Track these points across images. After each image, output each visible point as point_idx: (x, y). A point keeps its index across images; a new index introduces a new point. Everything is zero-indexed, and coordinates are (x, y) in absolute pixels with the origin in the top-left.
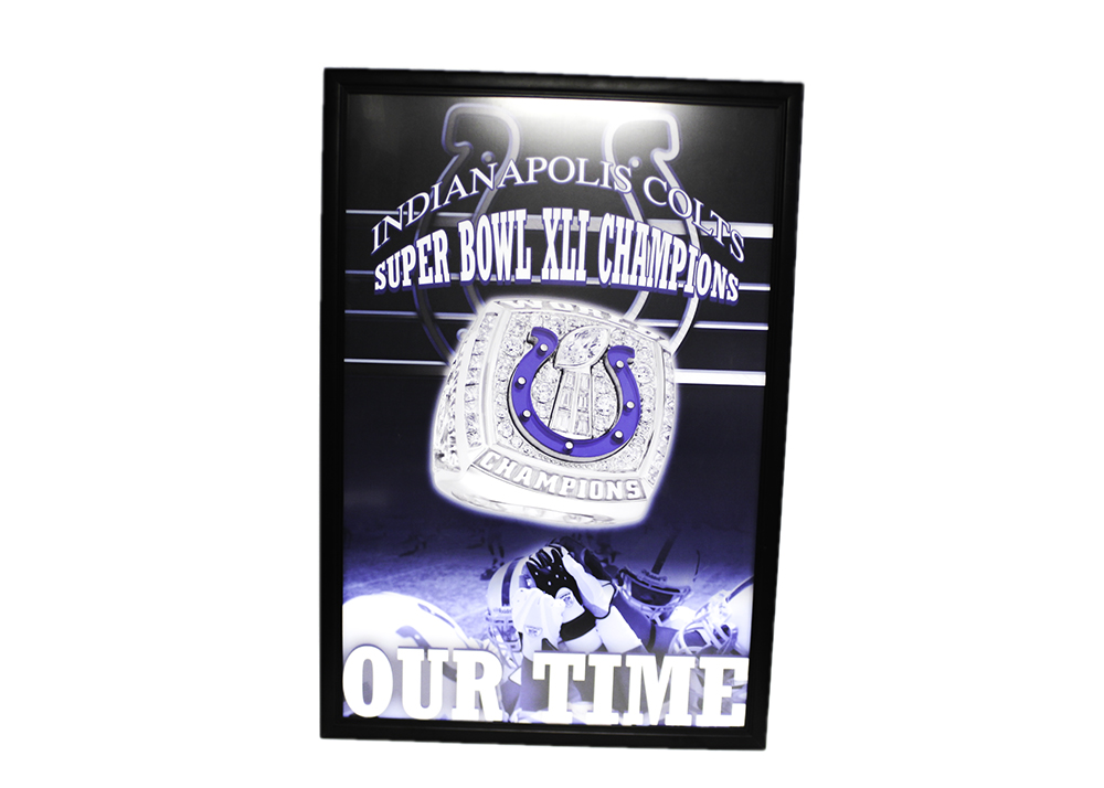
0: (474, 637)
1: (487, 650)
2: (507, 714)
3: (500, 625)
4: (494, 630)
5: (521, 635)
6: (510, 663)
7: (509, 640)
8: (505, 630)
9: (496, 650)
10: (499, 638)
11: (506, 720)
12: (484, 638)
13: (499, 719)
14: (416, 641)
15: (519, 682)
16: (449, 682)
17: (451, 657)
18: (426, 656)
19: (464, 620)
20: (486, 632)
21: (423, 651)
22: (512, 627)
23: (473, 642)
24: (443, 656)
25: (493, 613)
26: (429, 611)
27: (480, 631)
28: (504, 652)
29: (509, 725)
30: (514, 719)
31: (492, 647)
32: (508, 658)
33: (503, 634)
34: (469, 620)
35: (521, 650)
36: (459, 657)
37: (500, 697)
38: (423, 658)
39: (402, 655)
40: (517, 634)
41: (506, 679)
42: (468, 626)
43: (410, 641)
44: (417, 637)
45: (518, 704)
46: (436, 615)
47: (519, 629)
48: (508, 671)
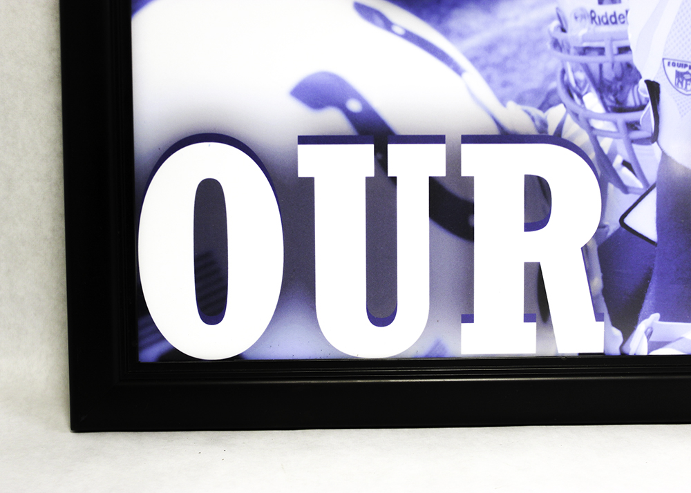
0: (520, 100)
1: (558, 139)
2: (618, 333)
3: (593, 60)
4: (576, 76)
5: (653, 88)
6: (625, 173)
7: (620, 108)
8: (609, 75)
9: (582, 139)
10: (592, 101)
11: (615, 351)
12: (545, 106)
13: (597, 348)
14: (350, 115)
15: (651, 233)
16: (449, 241)
17: (454, 162)
18: (381, 161)
19: (490, 48)
20: (556, 84)
21: (370, 148)
22: (629, 66)
23: (516, 117)
24: (433, 161)
25: (572, 25)
26: (388, 25)
27: (536, 81)
28: (606, 144)
29: (625, 362)
30: (639, 345)
31: (573, 130)
32: (617, 162)
33: (602, 88)
34: (504, 50)
35: (654, 138)
36: (474, 160)
37: (598, 282)
38: (369, 168)
39: (310, 162)
40: (642, 85)
41: (613, 226)
42: (501, 66)
43: (333, 120)
44: (354, 106)
45: (648, 303)
46: (409, 36)
47: (649, 68)
48: (620, 201)
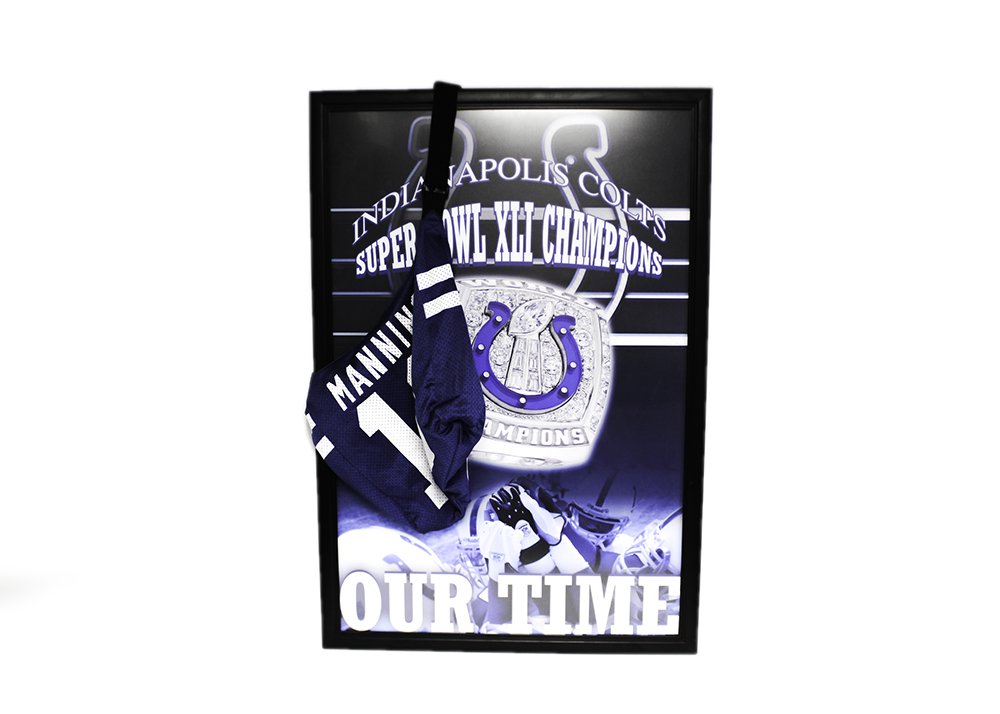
0: (448, 563)
1: (459, 573)
2: (477, 627)
3: (469, 552)
4: (464, 556)
5: (487, 560)
6: (479, 583)
7: (477, 565)
8: (474, 556)
9: (466, 573)
10: (469, 563)
11: (476, 632)
12: (455, 564)
13: (471, 631)
14: (400, 566)
15: (487, 600)
16: (428, 600)
17: (429, 579)
18: (408, 579)
19: (439, 548)
20: (458, 558)
21: (405, 575)
22: (479, 554)
23: (447, 567)
24: (422, 579)
25: (463, 542)
26: (410, 542)
27: (452, 558)
28: (473, 575)
29: (480, 635)
30: (484, 631)
31: (463, 571)
32: (476, 580)
33: (472, 559)
34: (443, 549)
35: (487, 573)
36: (435, 579)
37: (471, 613)
38: (405, 581)
39: (388, 578)
40: (484, 560)
41: (475, 598)
42: (442, 553)
43: (394, 567)
44: (400, 563)
45: (486, 618)
46: (416, 545)
47: (485, 555)
48: (477, 591)
